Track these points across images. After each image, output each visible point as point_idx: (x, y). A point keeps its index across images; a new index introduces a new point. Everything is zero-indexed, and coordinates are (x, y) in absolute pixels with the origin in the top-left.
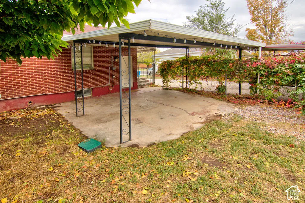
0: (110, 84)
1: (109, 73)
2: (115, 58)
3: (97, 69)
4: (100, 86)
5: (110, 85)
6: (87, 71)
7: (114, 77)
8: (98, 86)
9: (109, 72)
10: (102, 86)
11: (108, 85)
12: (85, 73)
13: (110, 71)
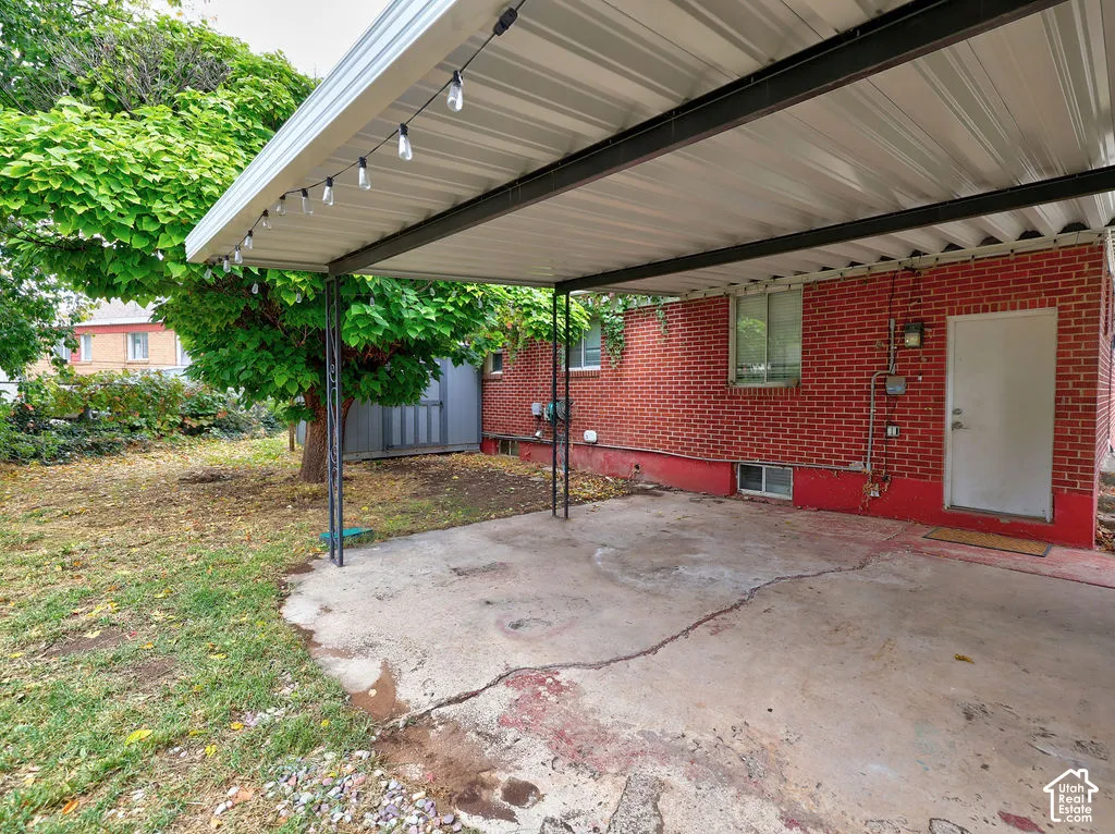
0: (868, 465)
1: (869, 411)
2: (906, 329)
3: (813, 387)
4: (823, 466)
5: (868, 469)
6: (771, 393)
7: (892, 431)
8: (814, 465)
9: (869, 405)
10: (833, 466)
11: (856, 466)
12: (766, 398)
13: (872, 402)
